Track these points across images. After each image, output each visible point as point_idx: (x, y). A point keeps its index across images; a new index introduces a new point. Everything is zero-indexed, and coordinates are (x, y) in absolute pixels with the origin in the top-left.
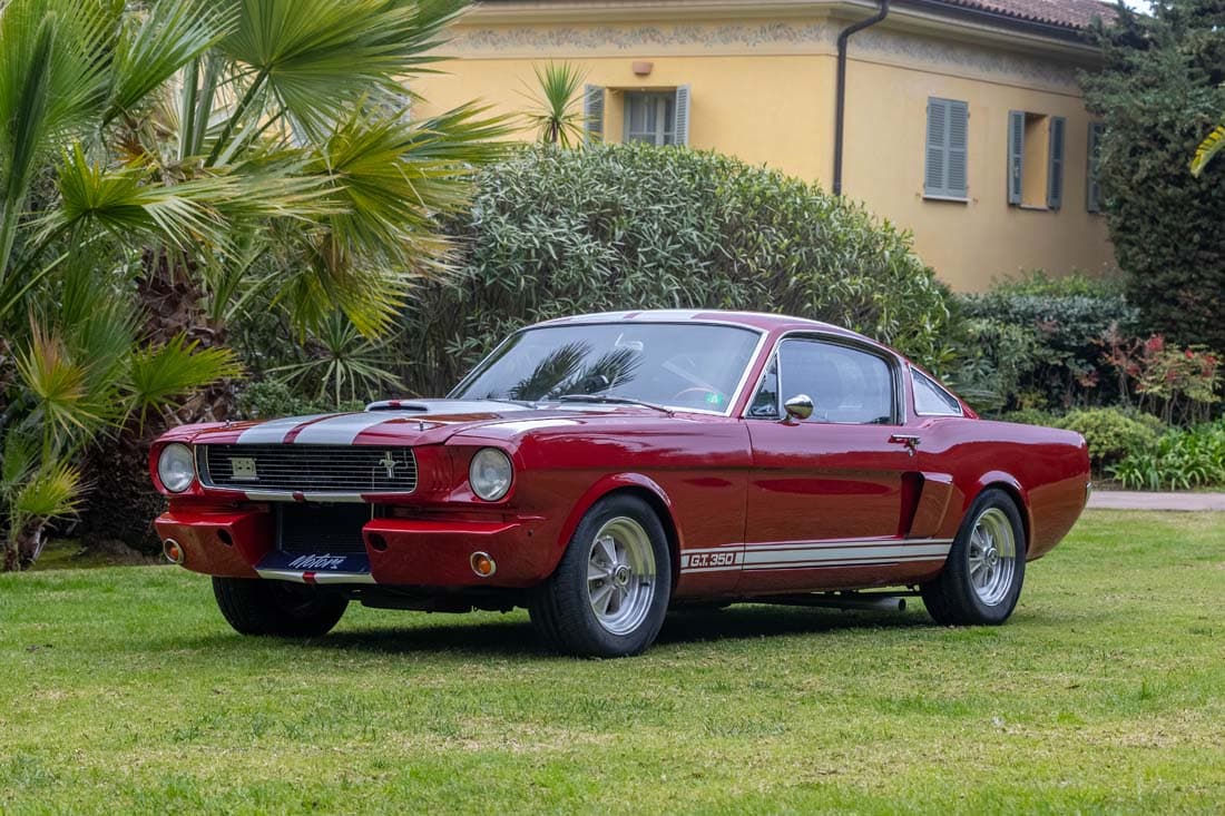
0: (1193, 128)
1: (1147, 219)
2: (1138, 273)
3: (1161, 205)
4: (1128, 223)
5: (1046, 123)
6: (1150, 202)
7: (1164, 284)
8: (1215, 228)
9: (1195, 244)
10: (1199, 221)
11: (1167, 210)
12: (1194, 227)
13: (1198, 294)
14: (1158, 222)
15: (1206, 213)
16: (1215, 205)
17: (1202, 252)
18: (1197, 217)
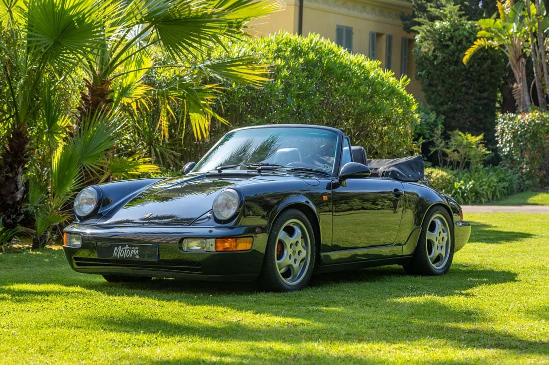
0: (462, 40)
1: (440, 80)
2: (436, 105)
3: (447, 74)
4: (432, 83)
5: (384, 37)
6: (442, 73)
7: (449, 110)
8: (471, 85)
9: (463, 92)
10: (465, 82)
11: (450, 77)
12: (462, 85)
13: (465, 115)
14: (446, 82)
15: (467, 78)
16: (471, 74)
17: (466, 96)
18: (463, 80)
